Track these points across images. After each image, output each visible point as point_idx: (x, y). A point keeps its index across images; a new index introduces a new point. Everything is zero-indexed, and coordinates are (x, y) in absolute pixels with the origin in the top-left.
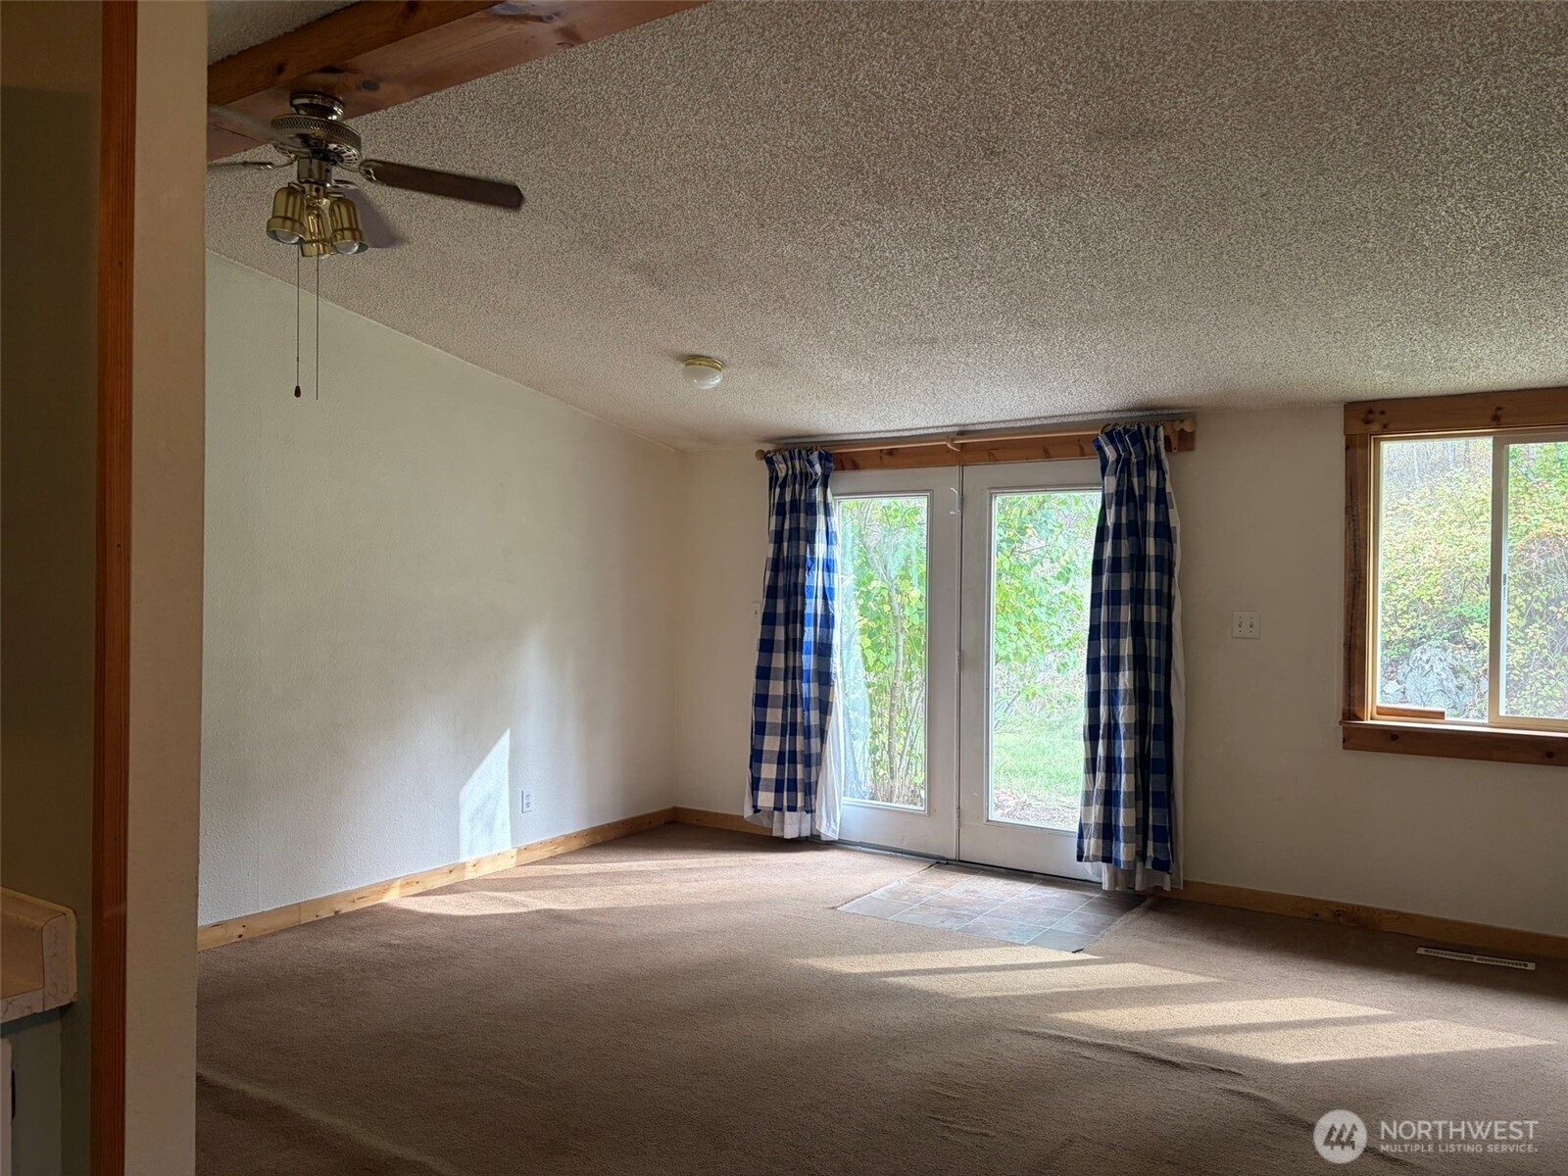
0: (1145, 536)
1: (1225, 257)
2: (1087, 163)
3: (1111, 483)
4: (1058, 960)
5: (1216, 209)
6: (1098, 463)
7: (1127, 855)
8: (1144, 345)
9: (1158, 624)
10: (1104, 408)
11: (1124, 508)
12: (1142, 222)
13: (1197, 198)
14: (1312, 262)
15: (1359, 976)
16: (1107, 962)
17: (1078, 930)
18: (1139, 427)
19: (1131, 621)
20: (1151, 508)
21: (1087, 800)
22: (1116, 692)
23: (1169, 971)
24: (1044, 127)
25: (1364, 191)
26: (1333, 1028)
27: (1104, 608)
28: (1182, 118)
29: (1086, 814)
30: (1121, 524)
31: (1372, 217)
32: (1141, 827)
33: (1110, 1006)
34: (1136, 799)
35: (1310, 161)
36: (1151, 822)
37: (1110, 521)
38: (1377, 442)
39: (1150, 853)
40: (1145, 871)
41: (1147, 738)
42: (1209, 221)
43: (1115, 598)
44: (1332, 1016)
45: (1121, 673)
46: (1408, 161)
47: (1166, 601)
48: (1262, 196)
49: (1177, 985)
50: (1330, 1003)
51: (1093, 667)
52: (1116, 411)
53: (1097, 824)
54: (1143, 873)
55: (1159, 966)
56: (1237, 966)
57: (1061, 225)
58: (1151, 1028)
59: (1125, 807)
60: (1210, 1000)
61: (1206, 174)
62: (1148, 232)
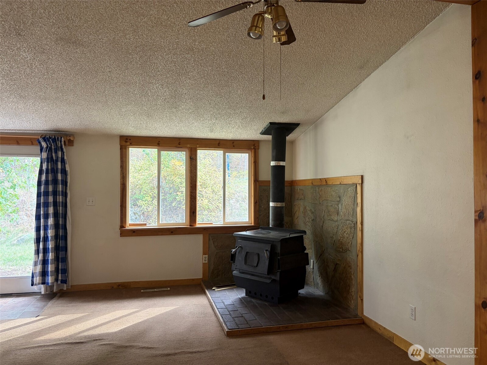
0: (57, 173)
1: (94, 87)
2: (55, 47)
3: (44, 155)
4: (31, 321)
5: (94, 72)
6: (39, 148)
7: (52, 280)
8: (61, 110)
9: (62, 202)
10: (41, 129)
11: (50, 164)
12: (69, 70)
13: (89, 67)
14: (119, 94)
15: (128, 301)
16: (49, 317)
17: (35, 309)
18: (55, 137)
19: (53, 201)
20: (59, 164)
21: (36, 264)
22: (47, 226)
23: (72, 315)
24: (42, 31)
25: (137, 77)
26: (125, 318)
27: (42, 197)
28: (89, 42)
29: (35, 269)
30: (49, 169)
31: (137, 84)
32: (57, 270)
33: (55, 331)
34: (55, 261)
35: (124, 65)
36: (60, 268)
37: (44, 167)
38: (129, 147)
39: (60, 278)
40: (58, 285)
41: (58, 240)
42: (92, 75)
43: (46, 194)
44: (124, 314)
45: (49, 219)
46: (149, 72)
47: (65, 195)
48: (109, 72)
49: (76, 318)
50: (123, 311)
51: (38, 218)
52: (46, 131)
53: (39, 272)
54: (57, 285)
55: (68, 314)
56: (93, 308)
57: (40, 65)
58: (71, 334)
59: (51, 264)
60: (87, 320)
61: (94, 61)
62: (71, 74)
